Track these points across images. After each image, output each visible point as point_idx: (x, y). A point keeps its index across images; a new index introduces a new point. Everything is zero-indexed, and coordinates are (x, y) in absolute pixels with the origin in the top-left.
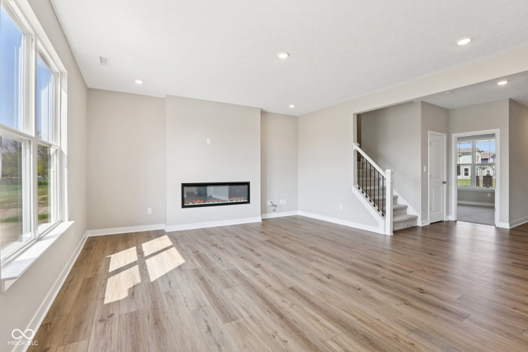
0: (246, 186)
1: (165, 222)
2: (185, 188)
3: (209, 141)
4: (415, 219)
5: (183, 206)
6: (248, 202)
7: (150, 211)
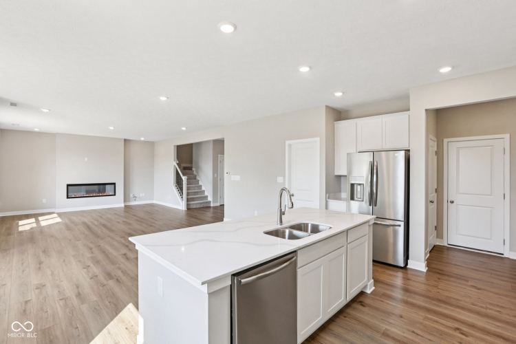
0: (113, 186)
1: (55, 208)
2: (69, 187)
3: (86, 159)
4: (210, 202)
5: (68, 197)
6: (115, 195)
7: (44, 201)
